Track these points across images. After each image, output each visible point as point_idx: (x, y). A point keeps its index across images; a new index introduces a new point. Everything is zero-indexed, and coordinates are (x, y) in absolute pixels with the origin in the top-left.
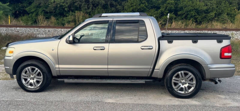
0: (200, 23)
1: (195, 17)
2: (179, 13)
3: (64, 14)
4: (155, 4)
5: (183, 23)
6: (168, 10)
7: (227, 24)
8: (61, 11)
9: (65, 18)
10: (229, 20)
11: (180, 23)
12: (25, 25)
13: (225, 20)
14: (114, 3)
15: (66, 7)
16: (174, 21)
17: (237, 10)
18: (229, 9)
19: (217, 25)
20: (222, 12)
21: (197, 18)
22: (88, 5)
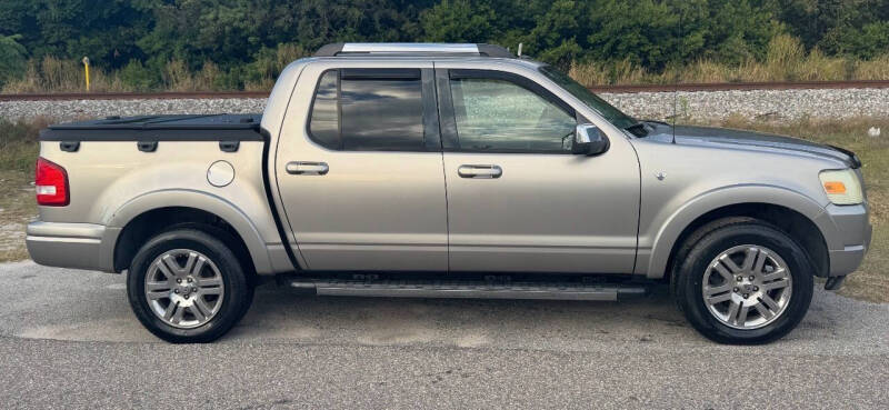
0: (659, 67)
1: (642, 49)
2: (592, 39)
3: (246, 53)
4: (519, 15)
5: (602, 69)
6: (559, 31)
7: (744, 66)
8: (239, 45)
9: (247, 67)
10: (750, 56)
11: (591, 69)
12: (131, 90)
13: (739, 54)
14: (394, 15)
15: (253, 34)
16: (573, 63)
17: (777, 23)
18: (751, 21)
19: (711, 72)
20: (730, 31)
21: (648, 53)
22: (317, 24)
